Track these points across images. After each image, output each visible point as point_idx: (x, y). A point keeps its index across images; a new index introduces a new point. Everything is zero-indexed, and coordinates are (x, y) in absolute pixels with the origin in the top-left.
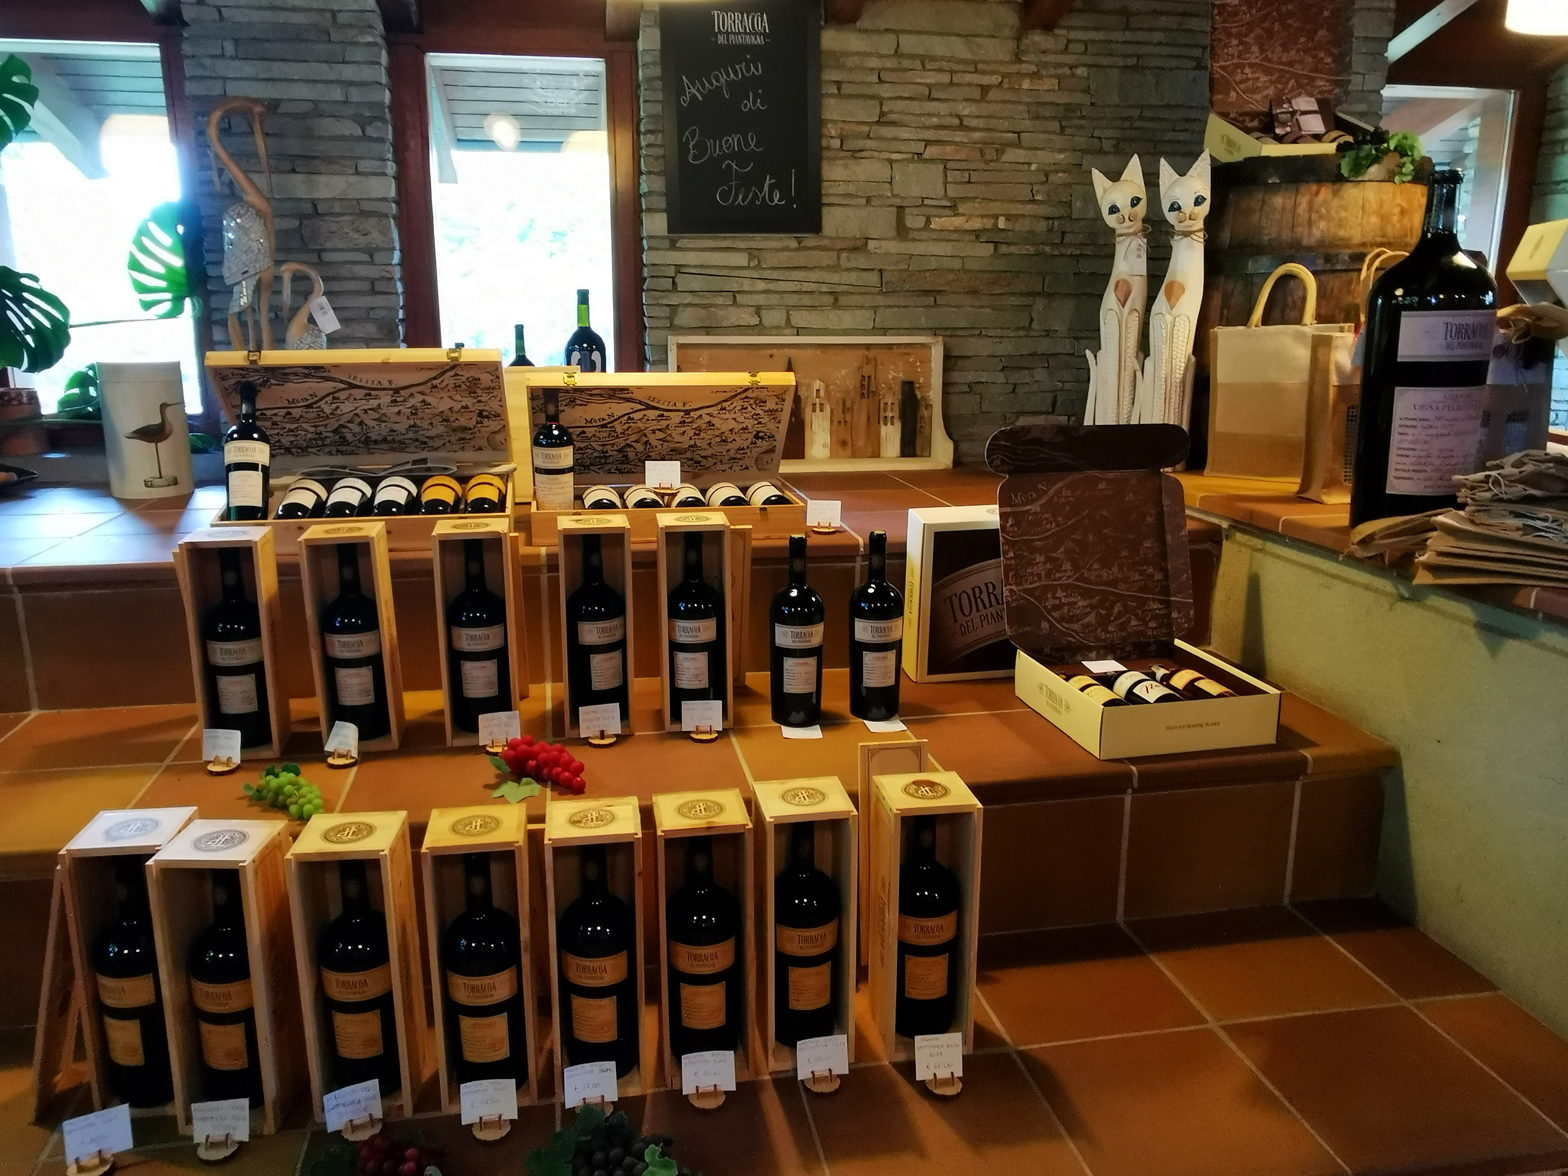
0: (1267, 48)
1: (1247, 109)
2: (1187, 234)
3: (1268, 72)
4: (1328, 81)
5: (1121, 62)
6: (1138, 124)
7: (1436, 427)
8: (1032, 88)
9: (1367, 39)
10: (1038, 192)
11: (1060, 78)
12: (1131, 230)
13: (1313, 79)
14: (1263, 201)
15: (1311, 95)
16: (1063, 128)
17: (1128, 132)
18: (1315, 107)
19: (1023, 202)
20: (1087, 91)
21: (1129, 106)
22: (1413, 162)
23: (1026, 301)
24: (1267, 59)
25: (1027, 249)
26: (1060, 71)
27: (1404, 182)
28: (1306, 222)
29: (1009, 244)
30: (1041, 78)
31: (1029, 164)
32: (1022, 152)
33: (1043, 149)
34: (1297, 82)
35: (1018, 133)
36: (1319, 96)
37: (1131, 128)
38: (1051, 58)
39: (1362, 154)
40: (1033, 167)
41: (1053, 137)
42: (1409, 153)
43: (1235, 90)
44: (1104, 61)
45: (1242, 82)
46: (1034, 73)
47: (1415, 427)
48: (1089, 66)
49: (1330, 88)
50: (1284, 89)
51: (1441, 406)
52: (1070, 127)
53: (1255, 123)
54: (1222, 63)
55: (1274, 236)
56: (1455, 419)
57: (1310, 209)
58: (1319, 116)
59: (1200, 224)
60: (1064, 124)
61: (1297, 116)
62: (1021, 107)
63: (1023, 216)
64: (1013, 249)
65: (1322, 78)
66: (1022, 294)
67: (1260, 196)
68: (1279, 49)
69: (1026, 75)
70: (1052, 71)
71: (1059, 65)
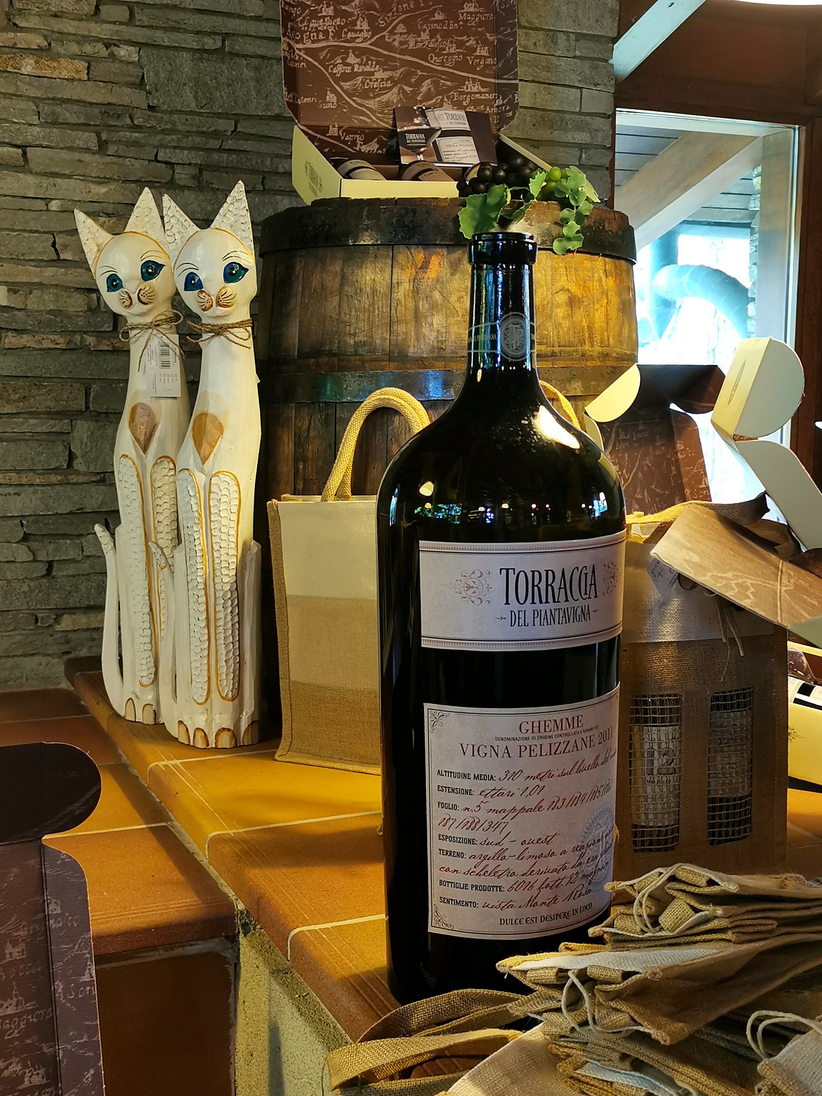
0: (382, 23)
1: (356, 123)
2: (219, 331)
3: (386, 63)
4: (483, 84)
5: (192, 42)
6: (230, 144)
7: (510, 794)
8: (38, 73)
9: (580, 37)
10: (65, 247)
11: (90, 61)
12: (148, 320)
13: (462, 80)
14: (343, 277)
15: (458, 105)
16: (102, 146)
17: (216, 156)
18: (467, 127)
19: (39, 263)
20: (141, 84)
21: (217, 115)
22: (580, 218)
23: (62, 425)
24: (380, 43)
25: (53, 341)
26: (88, 49)
27: (569, 251)
28: (410, 316)
29: (19, 332)
30: (56, 57)
31: (47, 200)
32: (31, 179)
33: (70, 177)
34: (436, 84)
35: (23, 147)
36: (472, 109)
37: (220, 150)
38: (69, 26)
39: (492, 200)
40: (54, 205)
41: (87, 157)
42: (573, 203)
43: (334, 91)
44: (164, 38)
45: (346, 77)
46: (40, 49)
47: (468, 792)
48: (140, 45)
49: (491, 97)
50: (415, 93)
51: (514, 747)
52: (114, 143)
53: (373, 147)
54: (309, 45)
55: (361, 338)
56: (550, 774)
57: (416, 292)
58: (471, 139)
59: (243, 313)
60: (104, 136)
61: (435, 137)
62: (22, 104)
63: (40, 285)
64: (25, 340)
65: (474, 80)
66: (51, 414)
67: (337, 267)
68: (401, 28)
69: (28, 51)
70: (74, 48)
71: (87, 39)
